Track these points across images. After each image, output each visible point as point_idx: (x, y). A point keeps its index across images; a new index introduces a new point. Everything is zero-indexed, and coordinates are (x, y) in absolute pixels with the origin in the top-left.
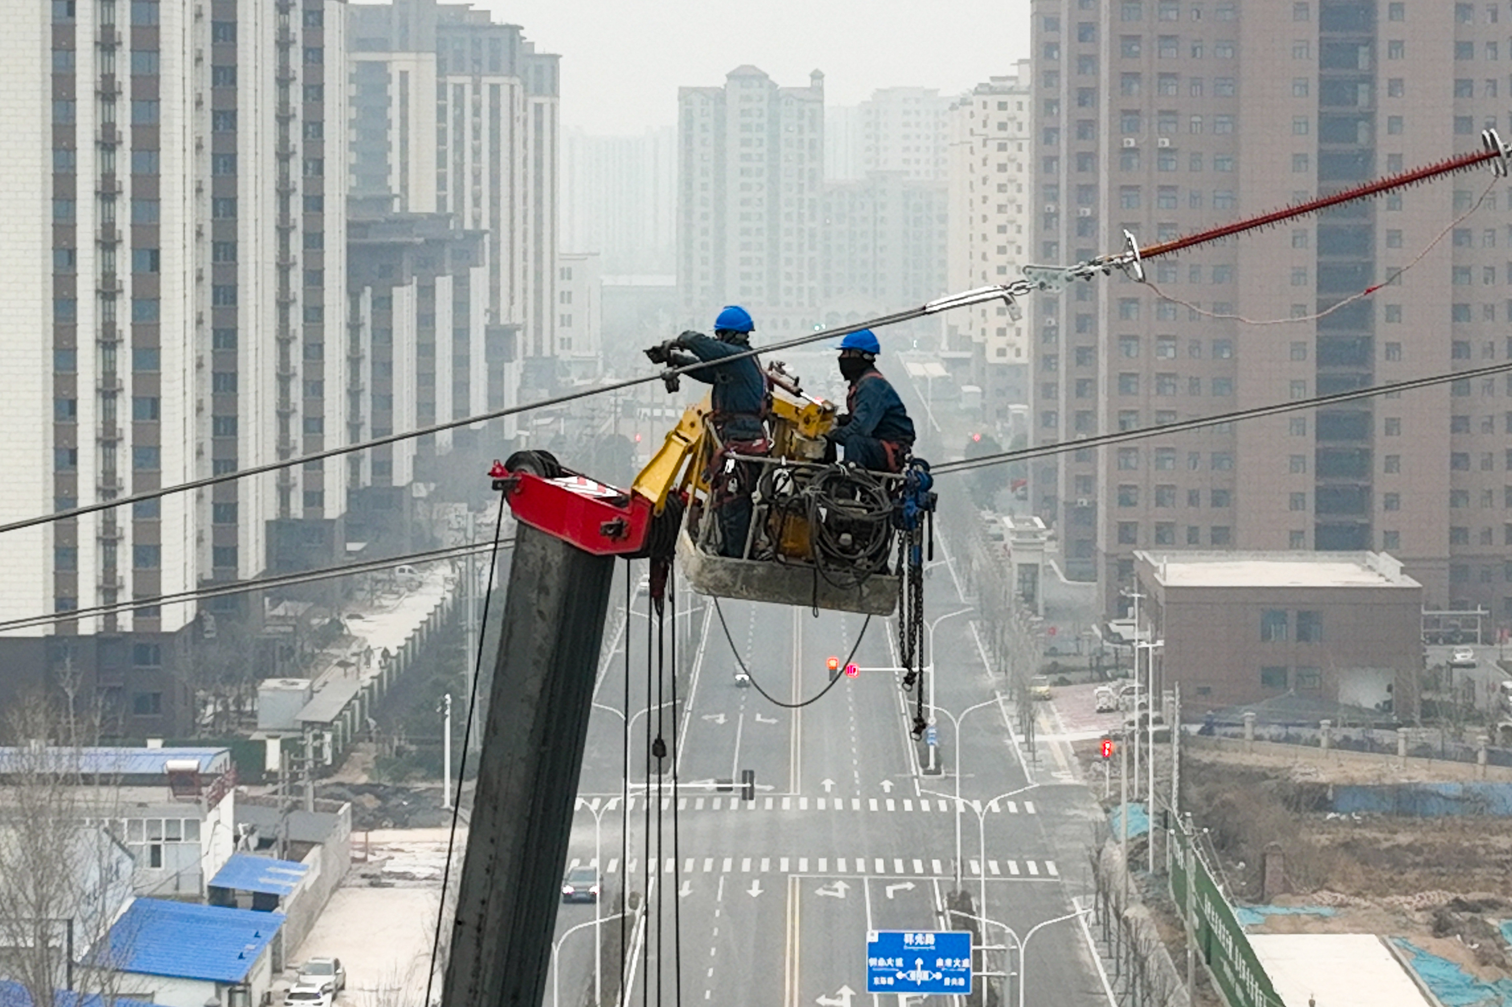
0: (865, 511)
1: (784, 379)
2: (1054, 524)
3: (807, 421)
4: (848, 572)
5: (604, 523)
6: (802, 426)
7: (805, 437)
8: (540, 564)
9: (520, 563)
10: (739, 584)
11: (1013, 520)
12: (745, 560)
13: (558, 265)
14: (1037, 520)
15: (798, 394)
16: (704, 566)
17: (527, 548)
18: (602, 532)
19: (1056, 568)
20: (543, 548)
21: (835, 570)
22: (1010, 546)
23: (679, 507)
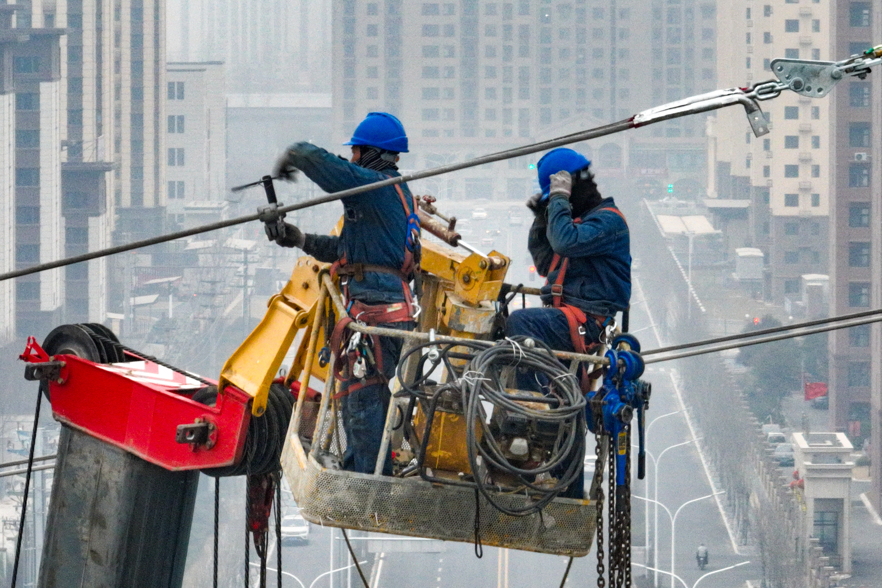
0: (547, 407)
1: (434, 221)
2: (866, 443)
3: (467, 280)
4: (522, 493)
5: (181, 427)
6: (459, 287)
7: (465, 303)
8: (93, 484)
9: (65, 484)
10: (369, 511)
11: (809, 438)
12: (378, 475)
13: (165, 78)
14: (842, 437)
15: (454, 242)
16: (319, 484)
17: (75, 461)
18: (178, 438)
19: (868, 504)
20: (98, 462)
21: (504, 490)
22: (803, 473)
23: (286, 401)
